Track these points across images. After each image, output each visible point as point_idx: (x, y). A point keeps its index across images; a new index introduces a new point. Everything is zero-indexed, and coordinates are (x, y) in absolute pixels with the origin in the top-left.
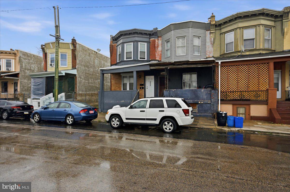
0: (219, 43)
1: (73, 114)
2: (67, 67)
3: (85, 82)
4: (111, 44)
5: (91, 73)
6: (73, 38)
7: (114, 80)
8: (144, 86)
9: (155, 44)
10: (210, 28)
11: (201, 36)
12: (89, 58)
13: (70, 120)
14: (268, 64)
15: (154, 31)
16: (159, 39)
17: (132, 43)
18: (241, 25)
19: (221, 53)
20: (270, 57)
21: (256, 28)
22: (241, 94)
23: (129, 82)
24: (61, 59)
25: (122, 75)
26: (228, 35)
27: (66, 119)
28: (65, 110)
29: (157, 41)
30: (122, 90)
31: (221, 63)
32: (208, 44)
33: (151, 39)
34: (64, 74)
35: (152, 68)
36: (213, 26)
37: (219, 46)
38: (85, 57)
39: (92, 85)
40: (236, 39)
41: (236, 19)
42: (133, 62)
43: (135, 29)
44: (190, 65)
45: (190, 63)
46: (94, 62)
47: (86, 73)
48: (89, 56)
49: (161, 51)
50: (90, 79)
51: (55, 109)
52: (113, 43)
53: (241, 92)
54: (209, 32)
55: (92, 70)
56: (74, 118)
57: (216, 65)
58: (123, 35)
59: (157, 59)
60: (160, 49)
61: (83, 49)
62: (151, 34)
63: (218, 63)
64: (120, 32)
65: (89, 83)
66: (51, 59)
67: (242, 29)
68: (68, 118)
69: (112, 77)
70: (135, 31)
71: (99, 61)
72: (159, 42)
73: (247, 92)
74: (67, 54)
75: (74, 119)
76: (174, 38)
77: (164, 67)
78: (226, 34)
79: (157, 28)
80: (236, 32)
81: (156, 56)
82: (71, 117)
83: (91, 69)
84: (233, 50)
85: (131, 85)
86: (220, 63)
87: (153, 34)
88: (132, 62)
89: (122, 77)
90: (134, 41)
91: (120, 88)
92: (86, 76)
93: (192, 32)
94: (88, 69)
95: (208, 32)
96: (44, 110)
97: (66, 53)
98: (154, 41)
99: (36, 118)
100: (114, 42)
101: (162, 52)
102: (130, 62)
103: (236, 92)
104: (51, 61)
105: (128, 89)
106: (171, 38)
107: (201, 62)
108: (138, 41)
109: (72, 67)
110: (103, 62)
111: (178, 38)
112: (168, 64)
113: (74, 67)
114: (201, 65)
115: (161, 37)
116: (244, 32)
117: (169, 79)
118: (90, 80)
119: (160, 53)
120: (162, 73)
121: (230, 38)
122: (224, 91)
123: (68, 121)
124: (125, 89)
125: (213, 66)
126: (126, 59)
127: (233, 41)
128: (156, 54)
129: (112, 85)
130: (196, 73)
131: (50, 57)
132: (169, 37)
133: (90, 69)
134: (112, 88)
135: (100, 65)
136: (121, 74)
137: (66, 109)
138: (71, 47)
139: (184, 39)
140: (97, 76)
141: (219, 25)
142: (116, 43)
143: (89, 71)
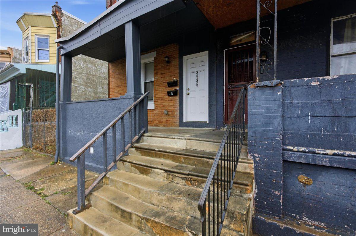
8: (178, 88)
23: (145, 80)
34: (24, 72)
39: (104, 96)
50: (98, 87)
65: (96, 93)
66: (26, 50)
74: (49, 38)
92: (88, 78)
94: (94, 68)
97: (48, 35)
104: (26, 53)
118: (100, 88)
131: (25, 47)
133: (99, 68)
138: (55, 23)
143: (96, 70)
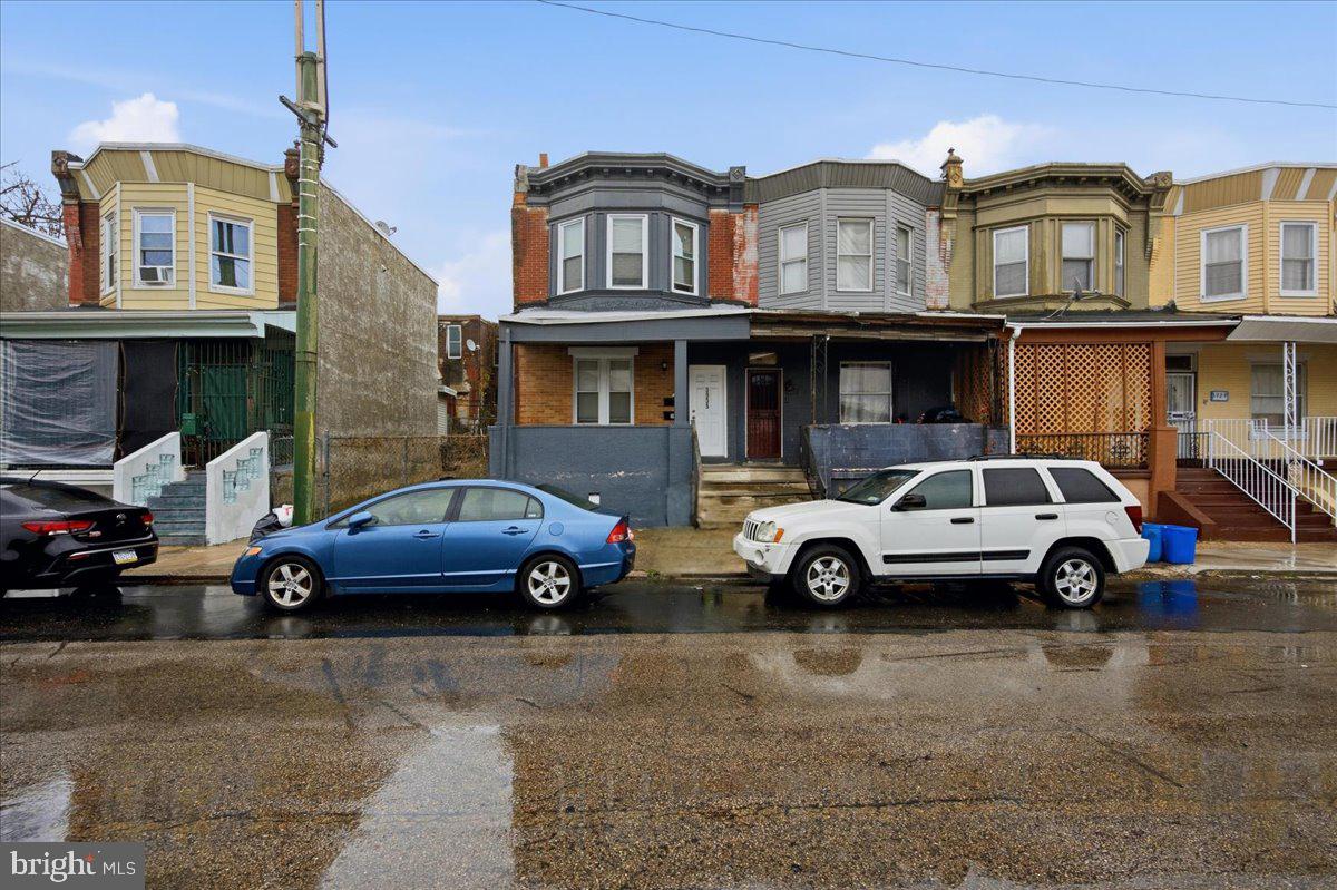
0: (970, 260)
1: (571, 549)
2: (252, 297)
3: (341, 381)
4: (520, 207)
5: (364, 337)
6: (292, 146)
7: (533, 375)
9: (733, 234)
10: (943, 202)
11: (912, 228)
12: (354, 259)
13: (549, 587)
14: (1148, 346)
15: (732, 179)
16: (749, 214)
17: (645, 218)
18: (1055, 206)
19: (975, 296)
20: (1162, 324)
21: (1097, 226)
22: (1076, 443)
23: (611, 389)
24: (214, 249)
25: (577, 354)
26: (1006, 237)
27: (521, 579)
28: (513, 531)
29: (739, 222)
30: (575, 422)
31: (1024, 331)
32: (933, 259)
33: (714, 211)
34: (261, 333)
35: (758, 332)
36: (953, 196)
37: (967, 271)
38: (341, 250)
39: (366, 393)
40: (1037, 254)
41: (1038, 183)
42: (650, 300)
43: (664, 157)
44: (914, 332)
45: (916, 322)
46: (373, 284)
47: (345, 335)
48: (357, 251)
49: (757, 267)
50: (358, 367)
51: (436, 529)
52: (528, 204)
53: (1076, 436)
54: (936, 214)
55: (365, 321)
56: (579, 571)
57: (1003, 339)
58: (599, 171)
59: (739, 296)
60: (750, 255)
61: (335, 214)
62: (715, 188)
63: (1011, 331)
64: (591, 157)
65: (354, 385)
66: (142, 245)
67: (1057, 222)
68: (536, 574)
69: (522, 361)
70: (665, 164)
71: (391, 282)
72: (747, 226)
73: (1091, 438)
74: (251, 226)
75: (577, 576)
76: (830, 218)
77: (809, 333)
78: (995, 233)
79: (744, 168)
80: (1039, 230)
81: (736, 285)
82: (553, 566)
83: (364, 318)
84: (1024, 291)
85: (619, 400)
86: (1017, 332)
87: (725, 190)
88: (644, 301)
89: (575, 363)
90: (652, 209)
91: (562, 411)
92: (343, 347)
93: (896, 205)
94: (351, 317)
95: (933, 217)
96: (349, 533)
97: (249, 220)
98: (729, 222)
99: (281, 585)
100: (531, 199)
101: (761, 271)
102: (634, 300)
103: (1059, 436)
104: (144, 252)
105: (604, 419)
106: (811, 218)
107: (952, 324)
108: (671, 211)
109: (281, 299)
110: (402, 288)
111: (844, 220)
112: (831, 320)
113: (287, 300)
114: (951, 337)
115: (755, 206)
116: (1064, 235)
117: (787, 384)
118: (361, 371)
119: (751, 273)
120: (753, 357)
121: (1011, 246)
122: (1023, 432)
123: (536, 594)
124: (589, 416)
125: (993, 340)
126: (614, 283)
127: (1027, 258)
128: (735, 275)
129: (521, 398)
130: (890, 362)
131: (138, 230)
132: (807, 214)
133: (359, 318)
134: (521, 415)
135: (392, 299)
136: (571, 351)
137: (520, 524)
138: (277, 192)
139: (863, 228)
140: (382, 350)
141: (974, 197)
142: (548, 205)
143: (355, 324)
